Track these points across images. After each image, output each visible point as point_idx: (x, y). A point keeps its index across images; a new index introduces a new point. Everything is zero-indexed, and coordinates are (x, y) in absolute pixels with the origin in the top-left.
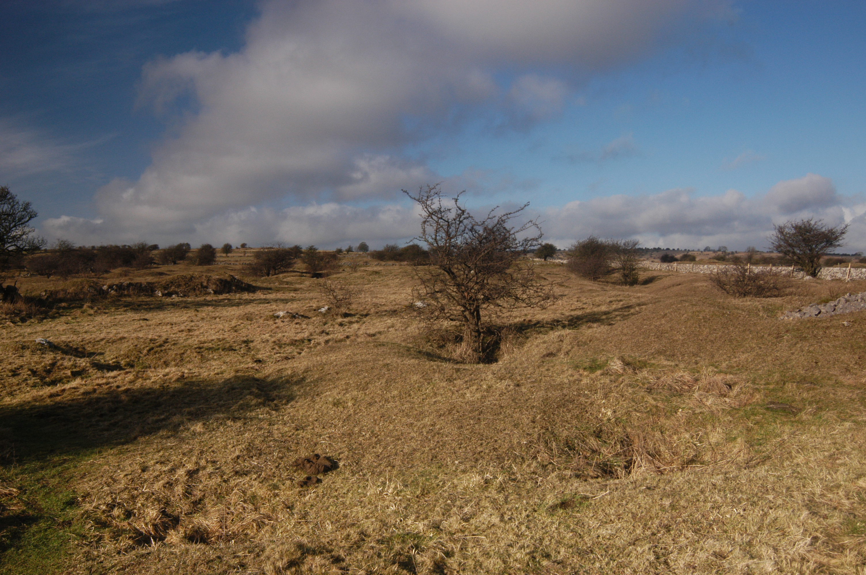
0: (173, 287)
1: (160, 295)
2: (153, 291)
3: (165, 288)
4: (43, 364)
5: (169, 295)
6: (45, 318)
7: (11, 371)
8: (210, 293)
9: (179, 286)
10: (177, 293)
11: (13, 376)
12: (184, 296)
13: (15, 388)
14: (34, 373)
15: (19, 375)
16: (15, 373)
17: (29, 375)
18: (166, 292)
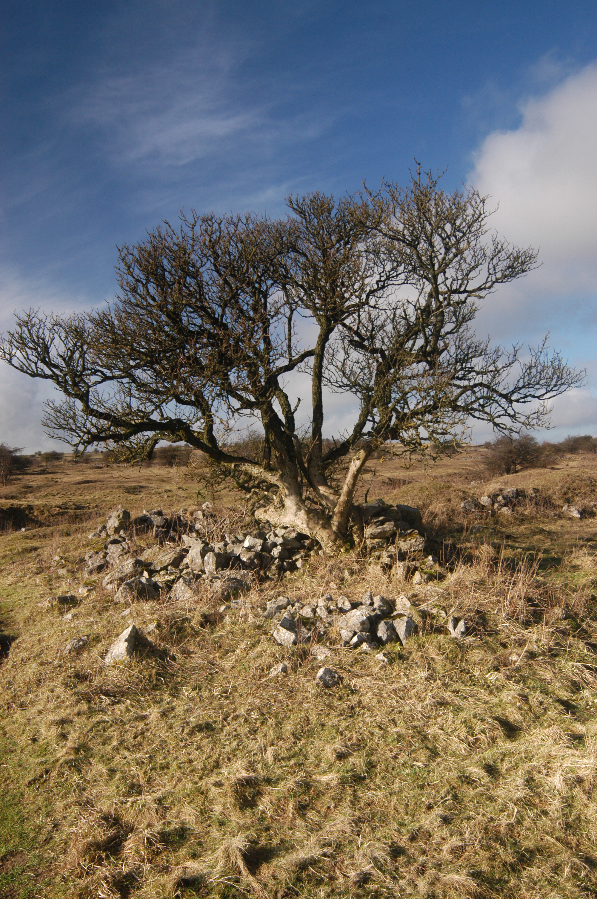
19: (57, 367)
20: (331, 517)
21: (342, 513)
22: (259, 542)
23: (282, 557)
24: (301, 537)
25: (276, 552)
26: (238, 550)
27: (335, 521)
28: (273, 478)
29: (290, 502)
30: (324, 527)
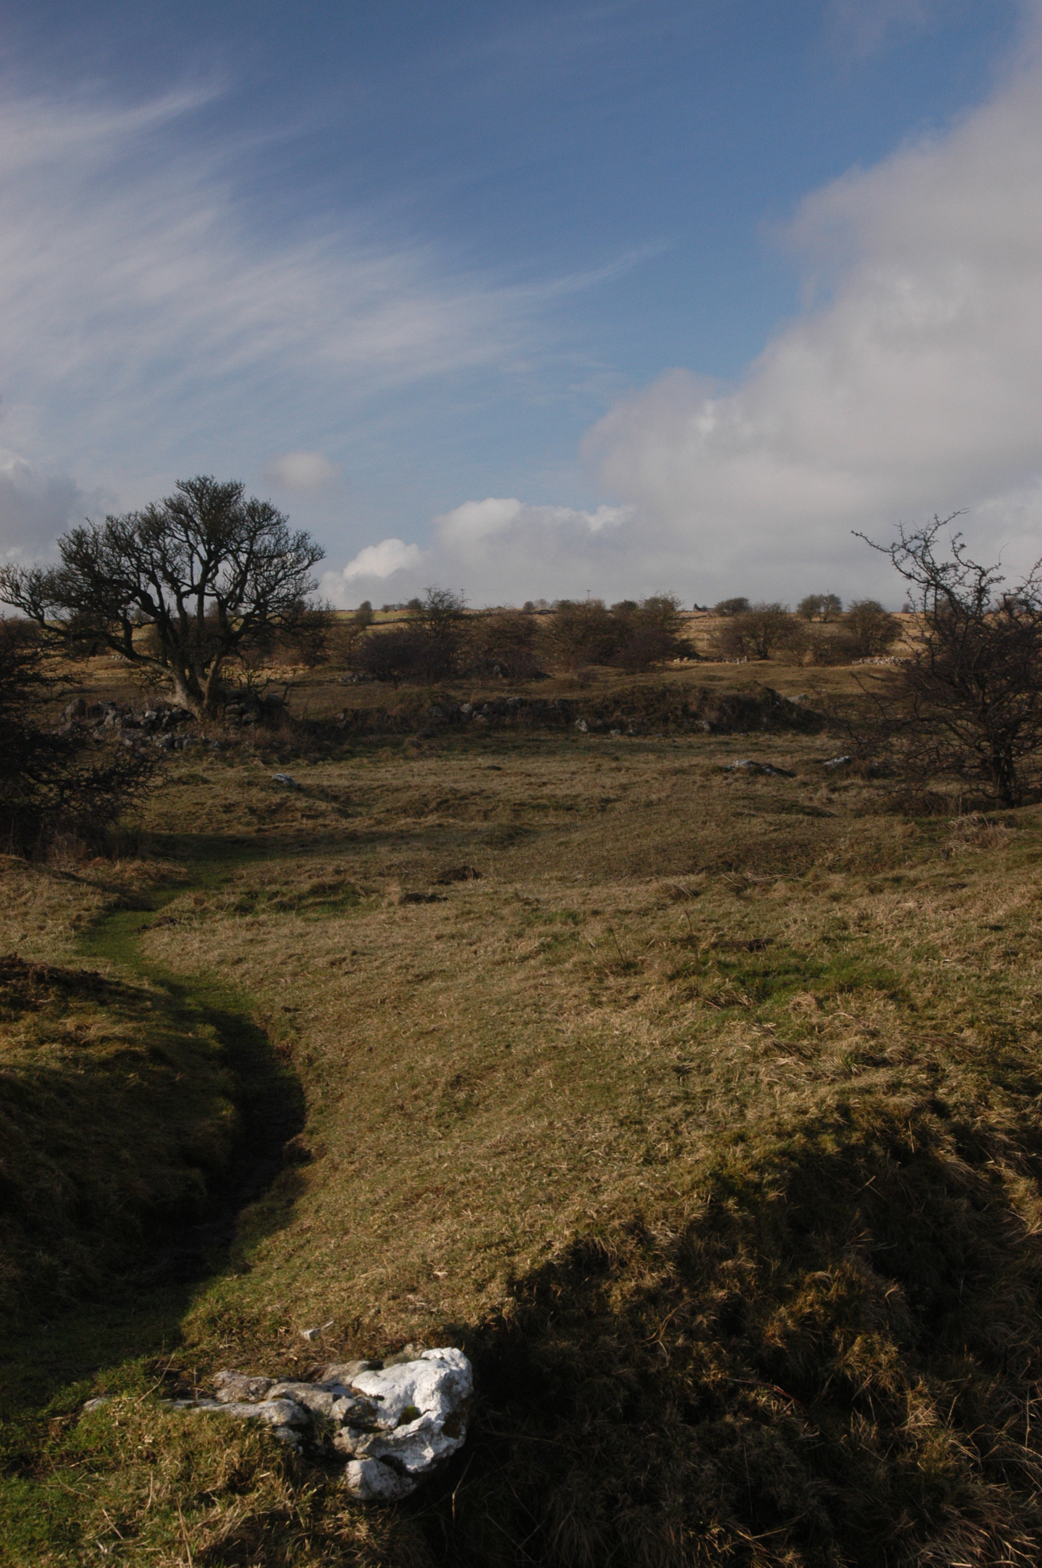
0: (618, 713)
1: (583, 729)
2: (570, 720)
3: (599, 715)
4: (267, 803)
5: (604, 729)
6: (323, 760)
7: (225, 806)
8: (701, 730)
9: (631, 710)
10: (622, 727)
11: (225, 812)
12: (638, 734)
13: (224, 825)
14: (252, 811)
15: (231, 812)
16: (228, 809)
17: (245, 813)
18: (599, 722)
19: (24, 598)
20: (203, 699)
21: (209, 696)
22: (155, 713)
23: (168, 724)
24: (184, 712)
25: (165, 720)
26: (140, 718)
27: (205, 702)
28: (168, 672)
29: (178, 688)
30: (196, 705)
